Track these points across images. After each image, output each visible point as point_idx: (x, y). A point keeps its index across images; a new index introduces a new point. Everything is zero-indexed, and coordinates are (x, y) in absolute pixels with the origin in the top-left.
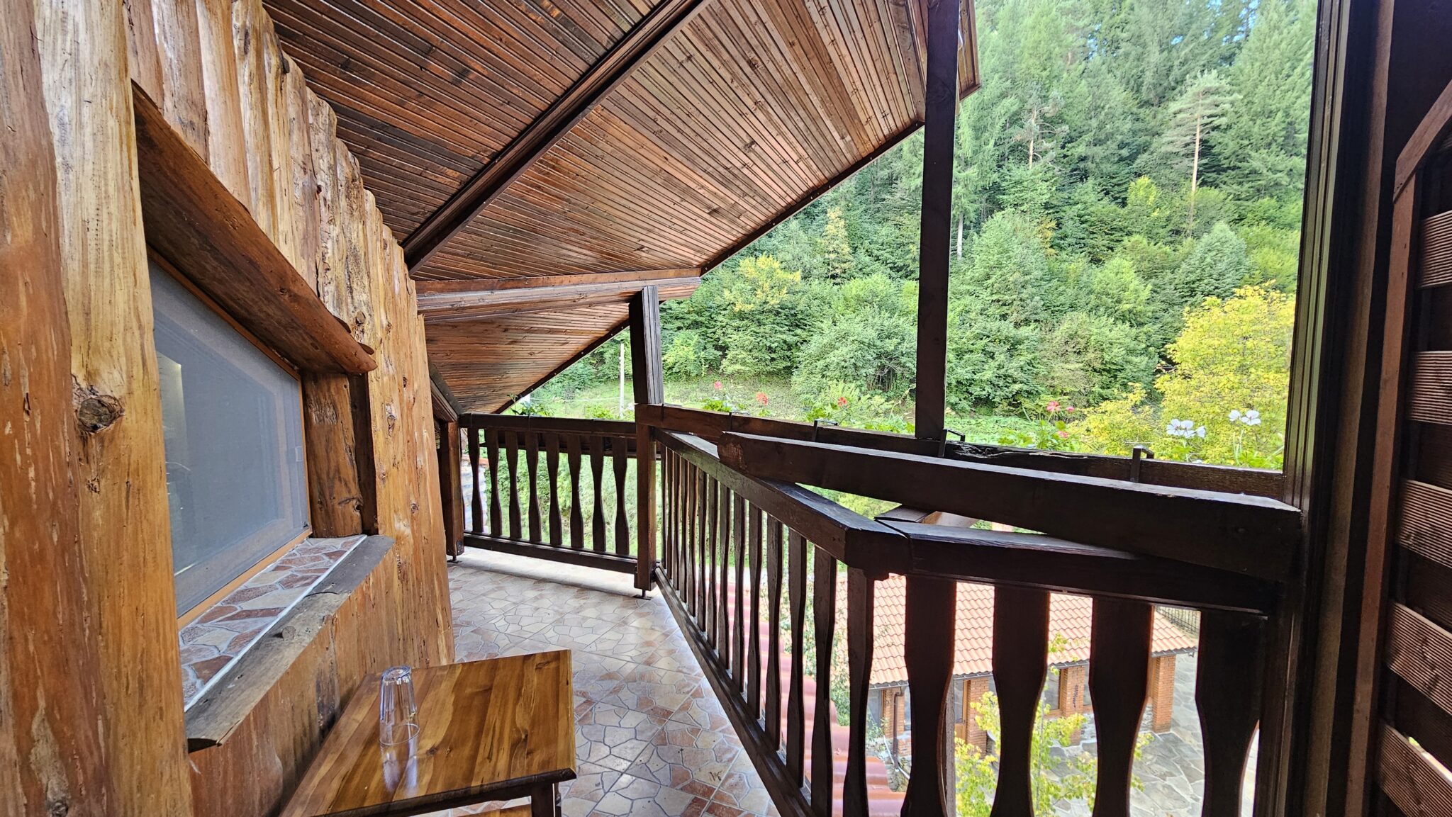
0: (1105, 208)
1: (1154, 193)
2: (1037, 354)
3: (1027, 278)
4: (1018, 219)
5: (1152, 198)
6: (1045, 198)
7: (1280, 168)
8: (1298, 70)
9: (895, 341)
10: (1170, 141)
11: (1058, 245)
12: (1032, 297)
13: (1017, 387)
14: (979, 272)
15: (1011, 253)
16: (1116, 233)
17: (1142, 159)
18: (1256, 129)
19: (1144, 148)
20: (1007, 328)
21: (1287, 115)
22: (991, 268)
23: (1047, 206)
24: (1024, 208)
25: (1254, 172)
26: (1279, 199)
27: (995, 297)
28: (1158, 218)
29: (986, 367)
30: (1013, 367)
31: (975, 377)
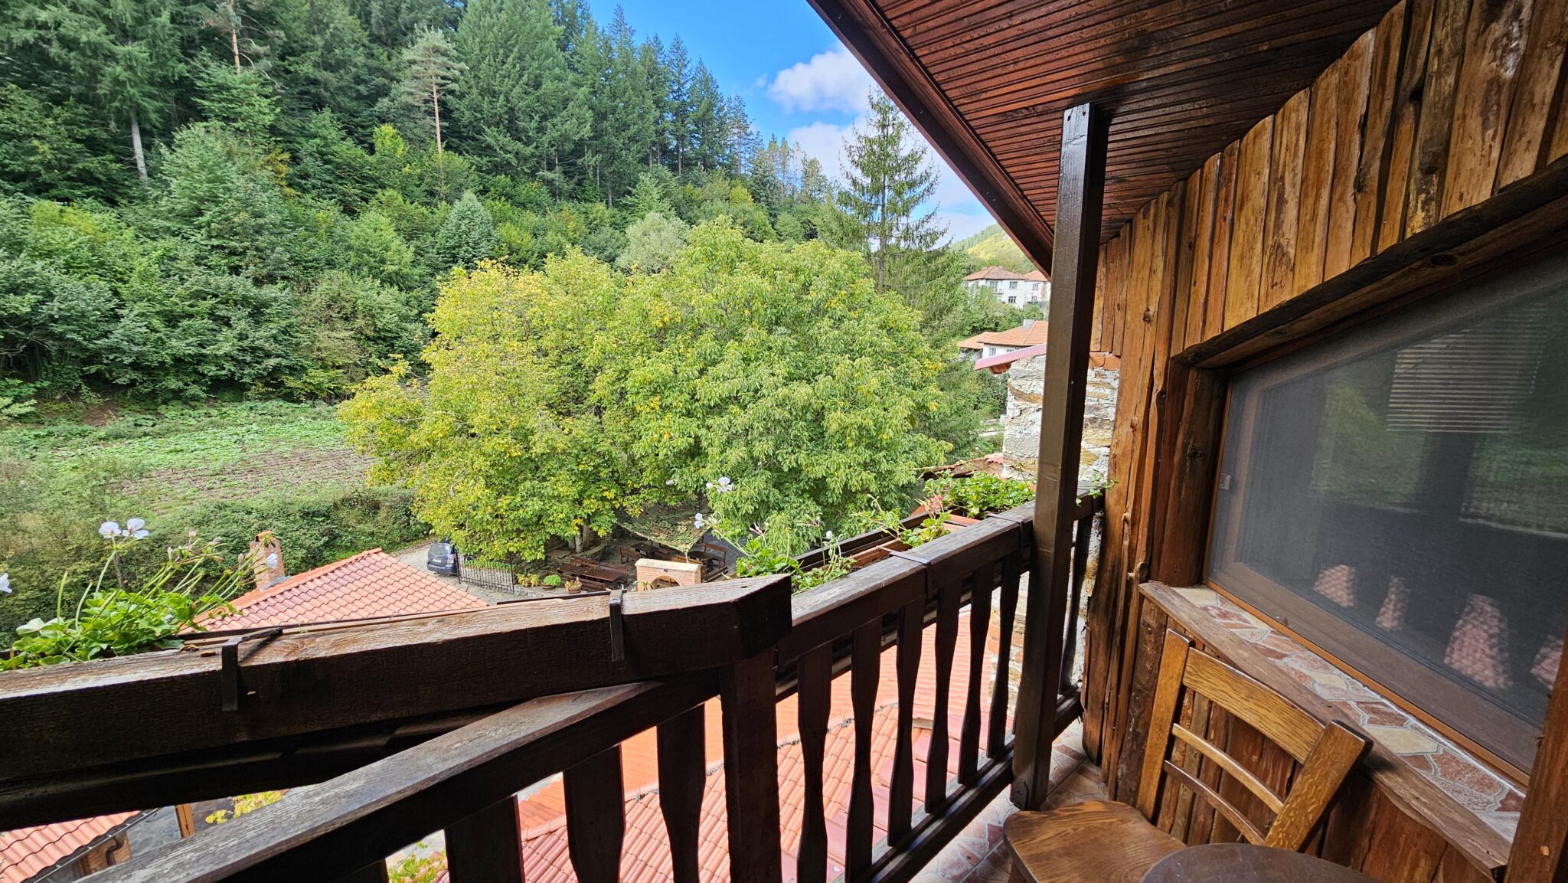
0: (348, 150)
1: (402, 148)
2: (293, 320)
3: (261, 221)
4: (232, 141)
5: (400, 151)
6: (268, 119)
7: (509, 148)
8: (510, 60)
9: (30, 297)
10: (406, 91)
11: (299, 184)
12: (273, 246)
13: (272, 362)
14: (183, 204)
15: (229, 185)
16: (370, 184)
17: (383, 103)
18: (485, 105)
19: (383, 92)
20: (242, 285)
21: (508, 101)
22: (202, 200)
23: (273, 130)
24: (240, 125)
25: (489, 147)
26: (513, 179)
27: (215, 242)
28: (410, 175)
29: (220, 337)
30: (261, 336)
31: (204, 351)
